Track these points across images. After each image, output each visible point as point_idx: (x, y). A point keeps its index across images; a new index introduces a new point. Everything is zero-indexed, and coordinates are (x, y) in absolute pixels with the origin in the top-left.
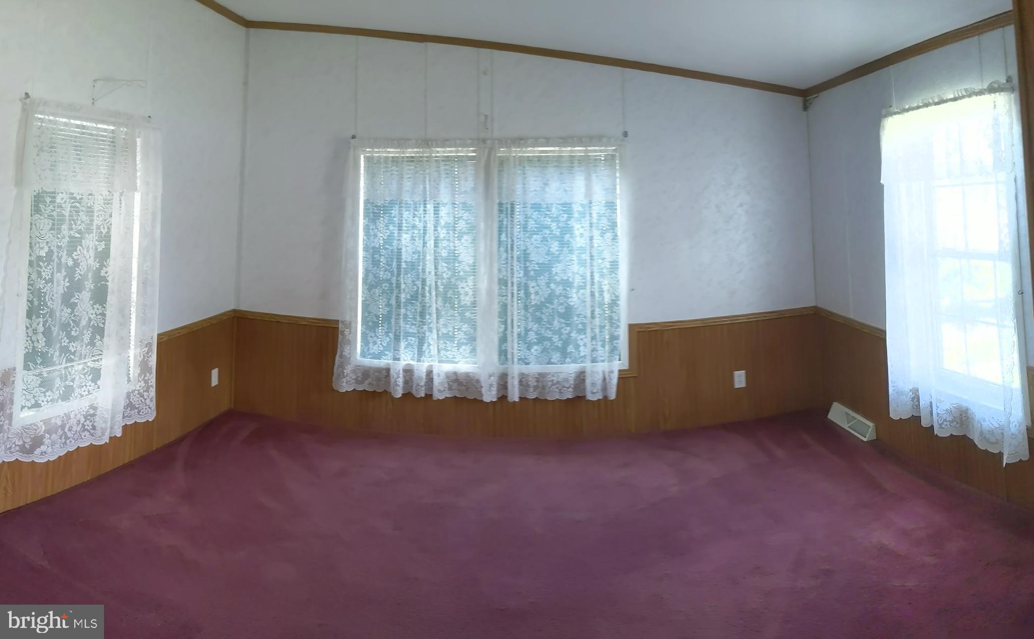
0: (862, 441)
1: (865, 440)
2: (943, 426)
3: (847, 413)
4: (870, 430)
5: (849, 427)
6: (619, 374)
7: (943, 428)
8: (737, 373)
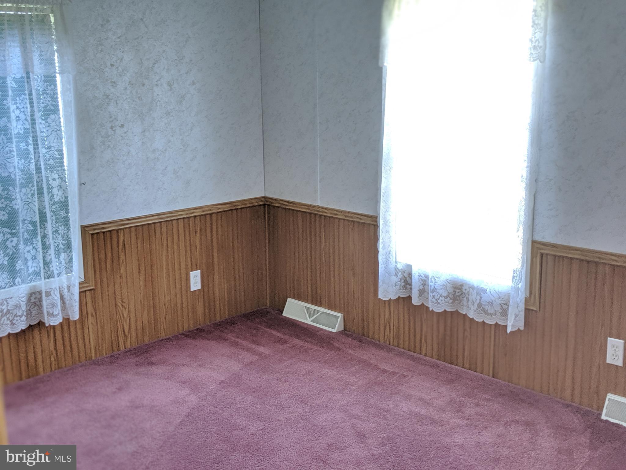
0: (333, 333)
1: (334, 331)
2: (439, 301)
3: (306, 307)
4: (339, 320)
5: (312, 321)
6: (80, 288)
7: (439, 303)
8: (192, 274)
